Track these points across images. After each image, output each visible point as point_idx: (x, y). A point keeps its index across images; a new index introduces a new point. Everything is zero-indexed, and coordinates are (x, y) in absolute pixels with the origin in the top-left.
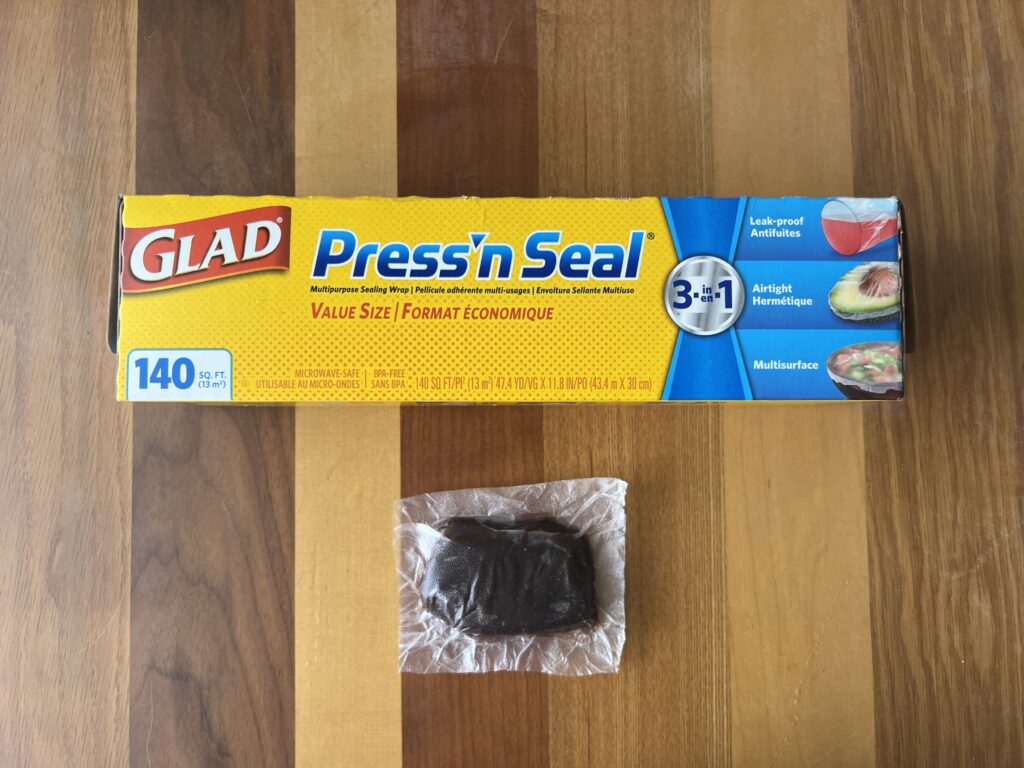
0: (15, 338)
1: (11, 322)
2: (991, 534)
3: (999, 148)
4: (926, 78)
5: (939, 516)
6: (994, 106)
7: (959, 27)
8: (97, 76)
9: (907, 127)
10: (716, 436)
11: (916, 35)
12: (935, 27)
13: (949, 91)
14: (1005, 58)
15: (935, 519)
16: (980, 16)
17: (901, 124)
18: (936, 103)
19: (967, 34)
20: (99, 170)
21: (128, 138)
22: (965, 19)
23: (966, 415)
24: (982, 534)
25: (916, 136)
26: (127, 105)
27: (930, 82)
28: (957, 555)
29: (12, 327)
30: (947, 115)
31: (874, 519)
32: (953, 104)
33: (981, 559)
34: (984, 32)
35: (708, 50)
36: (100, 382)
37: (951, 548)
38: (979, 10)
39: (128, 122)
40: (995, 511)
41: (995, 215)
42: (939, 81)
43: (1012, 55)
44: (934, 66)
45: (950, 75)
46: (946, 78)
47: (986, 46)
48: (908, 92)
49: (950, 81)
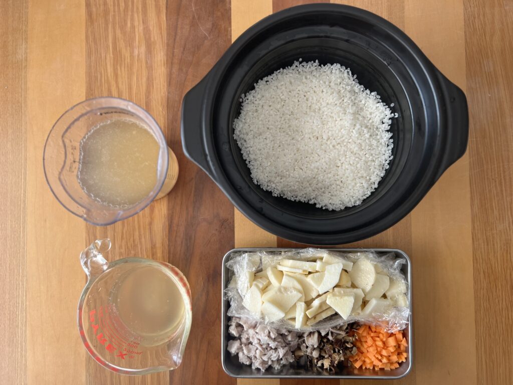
2: (137, 241)
3: (148, 79)
4: (118, 49)
5: (116, 234)
6: (147, 60)
7: (133, 27)
9: (109, 71)
10: (24, 201)
11: (115, 32)
12: (123, 28)
13: (127, 55)
14: (152, 39)
15: (114, 236)
16: (143, 22)
17: (107, 69)
18: (122, 60)
19: (136, 30)
22: (136, 23)
24: (134, 241)
25: (112, 74)
27: (120, 51)
28: (123, 250)
30: (126, 65)
31: (89, 235)
32: (129, 61)
33: (133, 252)
34: (144, 29)
35: (26, 39)
37: (120, 247)
38: (143, 20)
40: (140, 232)
42: (124, 51)
43: (156, 38)
44: (122, 44)
45: (128, 48)
46: (126, 49)
47: (145, 34)
48: (110, 56)
49: (128, 51)
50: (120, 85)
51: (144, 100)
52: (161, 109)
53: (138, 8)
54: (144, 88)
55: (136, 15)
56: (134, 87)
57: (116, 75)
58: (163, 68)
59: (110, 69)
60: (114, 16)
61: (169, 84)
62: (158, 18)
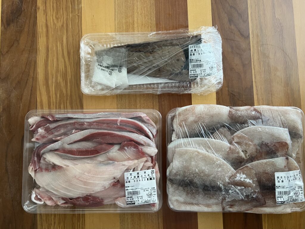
0: (275, 15)
1: (277, 19)
4: (65, 81)
8: (262, 76)
13: (59, 78)
14: (45, 87)
16: (50, 97)
18: (62, 75)
20: (259, 54)
21: (253, 61)
22: (54, 96)
23: (58, 3)
25: (67, 67)
26: (254, 69)
27: (63, 80)
29: (276, 18)
30: (60, 72)
32: (58, 75)
36: (255, 6)
39: (254, 65)
41: (49, 49)
42: (61, 80)
43: (43, 88)
44: (63, 84)
45: (58, 82)
46: (60, 81)
47: (49, 90)
48: (69, 77)
49: (59, 80)
50: (63, 60)
51: (49, 53)
52: (40, 48)
53: (53, 105)
54: (49, 59)
55: (54, 101)
56: (55, 60)
57: (65, 67)
58: (39, 71)
59: (69, 70)
60: (67, 100)
61: (35, 62)
62: (41, 100)
